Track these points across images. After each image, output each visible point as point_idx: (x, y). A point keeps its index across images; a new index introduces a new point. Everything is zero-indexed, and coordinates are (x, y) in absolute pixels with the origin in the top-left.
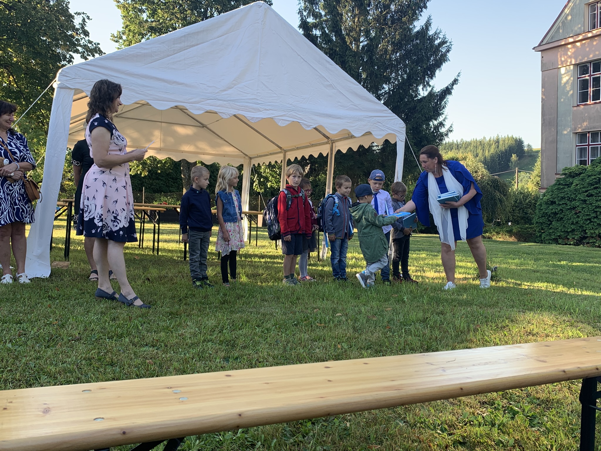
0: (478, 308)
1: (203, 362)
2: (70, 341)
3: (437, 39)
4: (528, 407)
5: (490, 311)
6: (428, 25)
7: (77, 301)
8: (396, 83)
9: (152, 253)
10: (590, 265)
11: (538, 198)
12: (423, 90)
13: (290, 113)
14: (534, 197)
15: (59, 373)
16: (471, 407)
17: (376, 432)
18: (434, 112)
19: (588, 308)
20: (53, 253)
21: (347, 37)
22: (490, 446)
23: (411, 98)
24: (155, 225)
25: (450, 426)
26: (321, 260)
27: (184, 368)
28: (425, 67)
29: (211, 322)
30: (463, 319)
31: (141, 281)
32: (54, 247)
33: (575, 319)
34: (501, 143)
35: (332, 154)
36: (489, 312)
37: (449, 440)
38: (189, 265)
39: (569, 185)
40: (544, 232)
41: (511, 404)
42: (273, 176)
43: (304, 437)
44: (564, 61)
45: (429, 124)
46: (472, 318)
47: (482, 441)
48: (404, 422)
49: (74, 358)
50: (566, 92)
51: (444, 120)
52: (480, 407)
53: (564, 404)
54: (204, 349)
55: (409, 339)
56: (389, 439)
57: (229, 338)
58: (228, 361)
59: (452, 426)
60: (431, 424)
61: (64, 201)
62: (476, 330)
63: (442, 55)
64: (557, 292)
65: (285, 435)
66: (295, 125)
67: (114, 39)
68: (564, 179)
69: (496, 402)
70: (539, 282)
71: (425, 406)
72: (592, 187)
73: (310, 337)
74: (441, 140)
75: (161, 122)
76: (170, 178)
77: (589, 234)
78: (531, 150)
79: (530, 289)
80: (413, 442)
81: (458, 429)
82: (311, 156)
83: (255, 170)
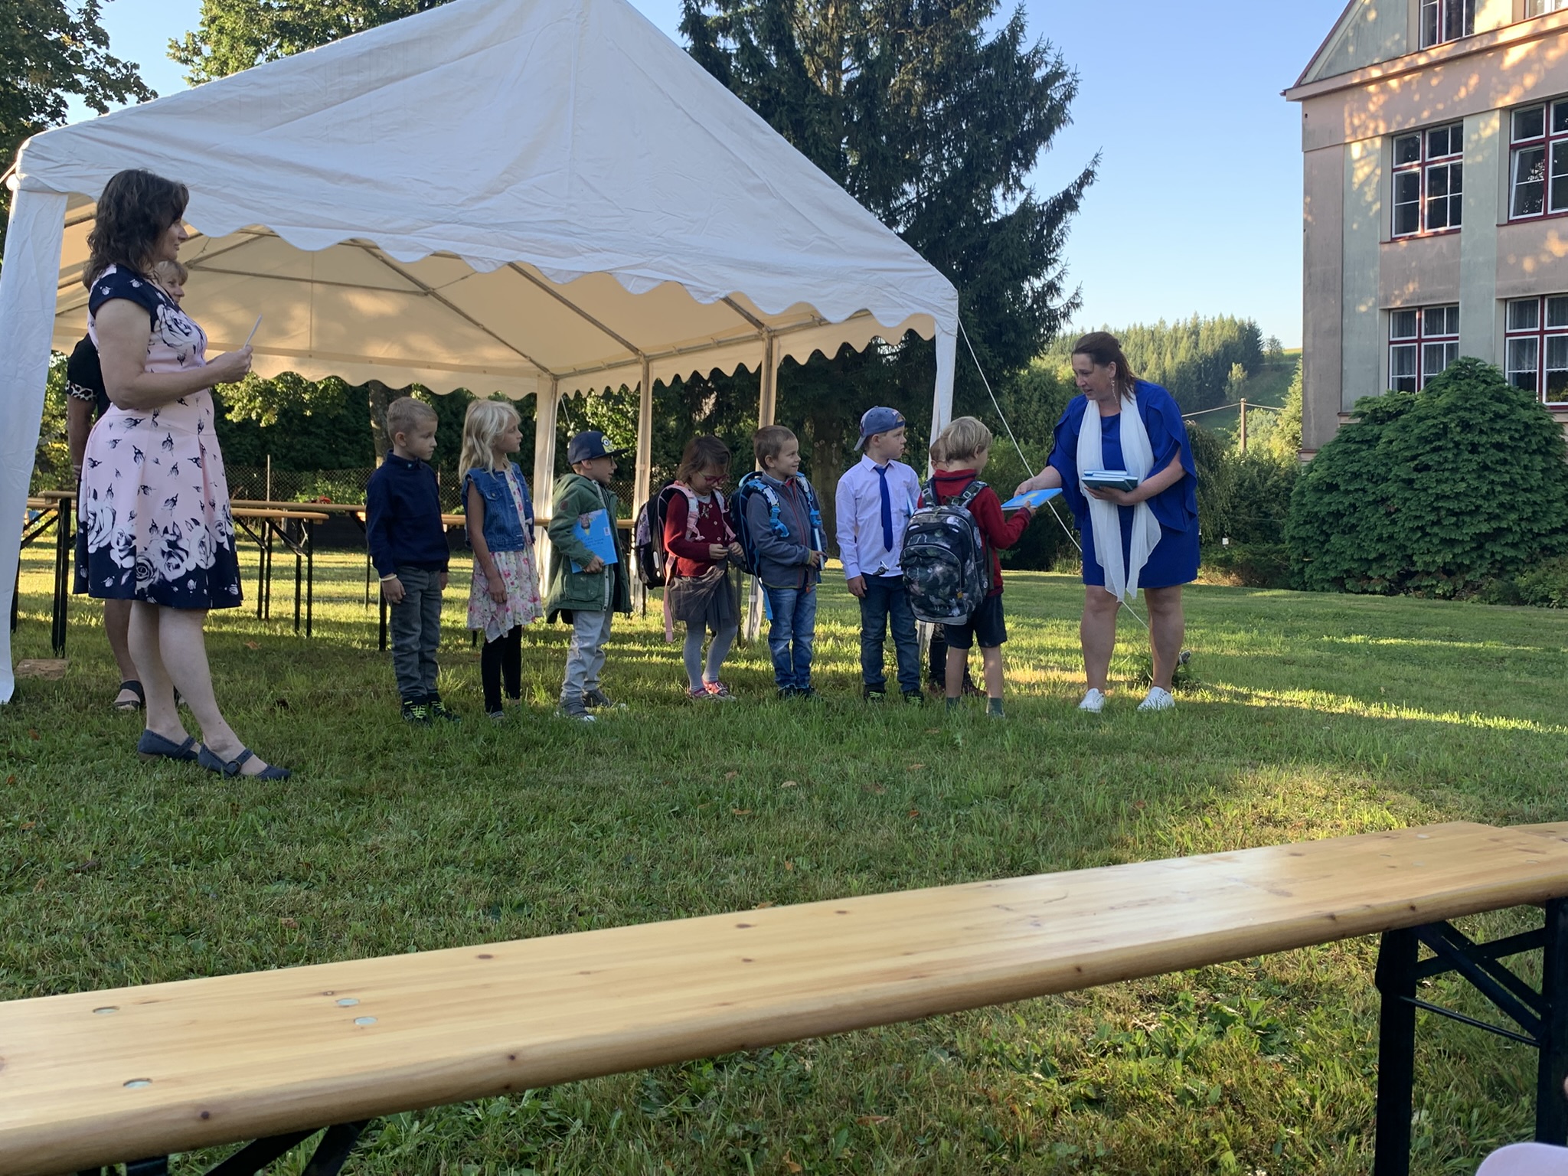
0: (1141, 758)
1: (432, 919)
2: (68, 872)
3: (1039, 66)
4: (1257, 1004)
5: (1169, 765)
6: (1016, 28)
7: (89, 766)
8: (936, 179)
9: (292, 633)
10: (1421, 642)
11: (1295, 475)
12: (1005, 199)
13: (657, 259)
14: (1286, 474)
15: (41, 959)
16: (1118, 1010)
17: (879, 1081)
18: (1033, 257)
19: (1413, 753)
20: (21, 637)
21: (807, 58)
22: (1162, 1105)
23: (975, 220)
24: (299, 558)
25: (1064, 1061)
26: (746, 644)
27: (380, 935)
28: (1009, 138)
29: (453, 814)
30: (1102, 787)
31: (265, 708)
32: (24, 620)
33: (1379, 781)
34: (1203, 334)
35: (769, 367)
36: (1169, 769)
37: (1061, 1094)
38: (392, 663)
39: (1371, 442)
40: (1311, 562)
41: (1217, 999)
42: (617, 425)
43: (694, 1101)
44: (1359, 127)
45: (1022, 289)
46: (1127, 785)
47: (1142, 1094)
48: (951, 1054)
49: (82, 917)
50: (1364, 205)
51: (1059, 277)
52: (1141, 1010)
53: (1346, 995)
54: (434, 885)
55: (966, 842)
56: (911, 1099)
57: (499, 854)
58: (497, 914)
59: (1069, 1059)
60: (1018, 1057)
61: (47, 497)
62: (1133, 815)
63: (1052, 107)
64: (1339, 714)
65: (644, 1100)
66: (673, 291)
67: (178, 54)
68: (1360, 427)
69: (1181, 996)
70: (1294, 689)
71: (1003, 1012)
72: (1428, 448)
73: (714, 843)
74: (1052, 329)
75: (312, 281)
76: (341, 430)
77: (1420, 567)
78: (1280, 353)
79: (1273, 707)
80: (971, 1103)
81: (1085, 1066)
82: (716, 373)
83: (570, 408)
